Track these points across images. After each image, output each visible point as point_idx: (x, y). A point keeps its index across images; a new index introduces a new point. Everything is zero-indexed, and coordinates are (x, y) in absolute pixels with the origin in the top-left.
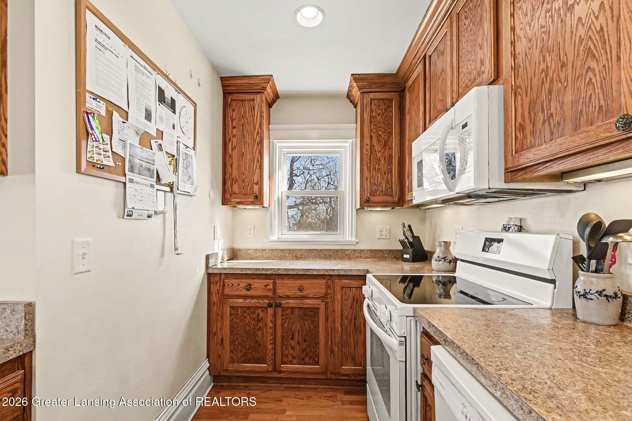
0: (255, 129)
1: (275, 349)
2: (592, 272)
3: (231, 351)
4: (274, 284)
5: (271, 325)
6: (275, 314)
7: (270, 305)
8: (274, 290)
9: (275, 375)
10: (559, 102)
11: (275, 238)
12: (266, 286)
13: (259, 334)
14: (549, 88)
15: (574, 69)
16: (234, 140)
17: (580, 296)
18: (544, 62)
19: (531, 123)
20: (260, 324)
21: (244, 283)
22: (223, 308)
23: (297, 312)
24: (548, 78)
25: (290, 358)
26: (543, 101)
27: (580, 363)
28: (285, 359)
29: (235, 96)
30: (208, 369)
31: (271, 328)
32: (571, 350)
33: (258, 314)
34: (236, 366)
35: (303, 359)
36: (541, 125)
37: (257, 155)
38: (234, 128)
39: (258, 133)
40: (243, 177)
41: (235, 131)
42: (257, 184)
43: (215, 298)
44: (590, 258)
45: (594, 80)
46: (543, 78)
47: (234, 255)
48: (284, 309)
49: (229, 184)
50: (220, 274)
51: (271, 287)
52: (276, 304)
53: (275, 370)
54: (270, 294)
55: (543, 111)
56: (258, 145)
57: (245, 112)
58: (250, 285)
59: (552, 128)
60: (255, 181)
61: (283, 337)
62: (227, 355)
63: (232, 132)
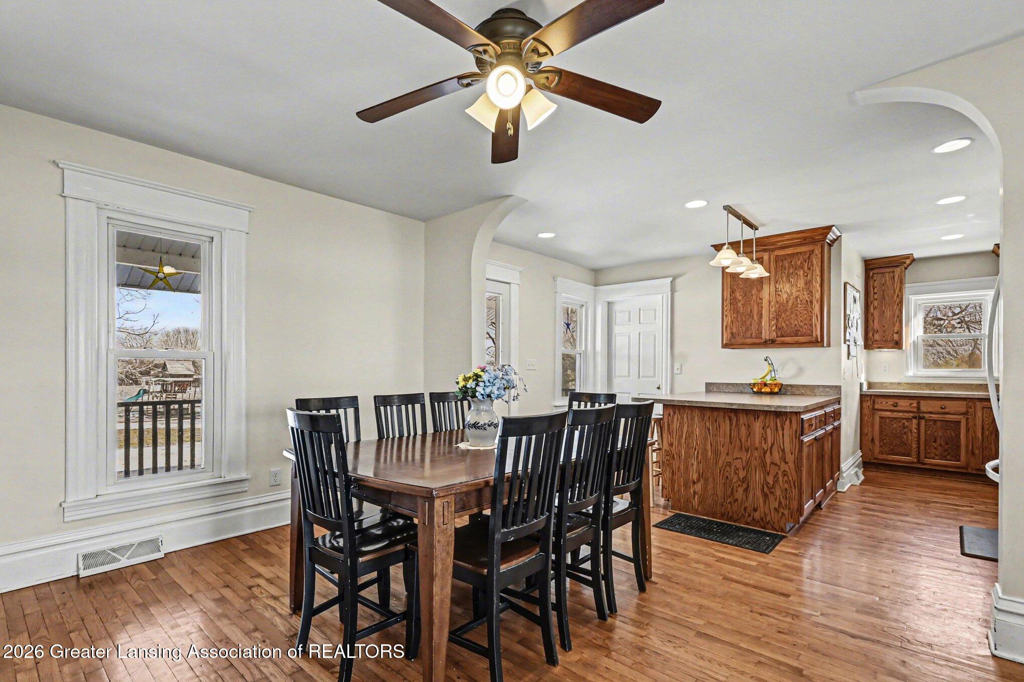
0: (895, 293)
1: (919, 447)
3: (881, 446)
4: (918, 403)
5: (915, 431)
6: (919, 424)
7: (915, 418)
8: (918, 408)
9: (920, 466)
11: (911, 373)
12: (911, 404)
13: (905, 436)
16: (876, 303)
20: (905, 430)
21: (891, 402)
22: (873, 418)
23: (939, 423)
25: (933, 455)
28: (928, 456)
29: (876, 271)
30: (861, 456)
31: (915, 433)
33: (904, 423)
34: (885, 456)
35: (945, 457)
37: (897, 313)
38: (876, 293)
39: (898, 296)
40: (884, 328)
41: (876, 296)
42: (896, 333)
43: (866, 411)
47: (870, 385)
48: (927, 421)
49: (870, 334)
50: (871, 395)
51: (915, 405)
52: (919, 416)
53: (919, 462)
54: (915, 410)
56: (898, 305)
57: (885, 282)
58: (897, 403)
60: (896, 331)
61: (926, 440)
62: (877, 450)
63: (873, 297)
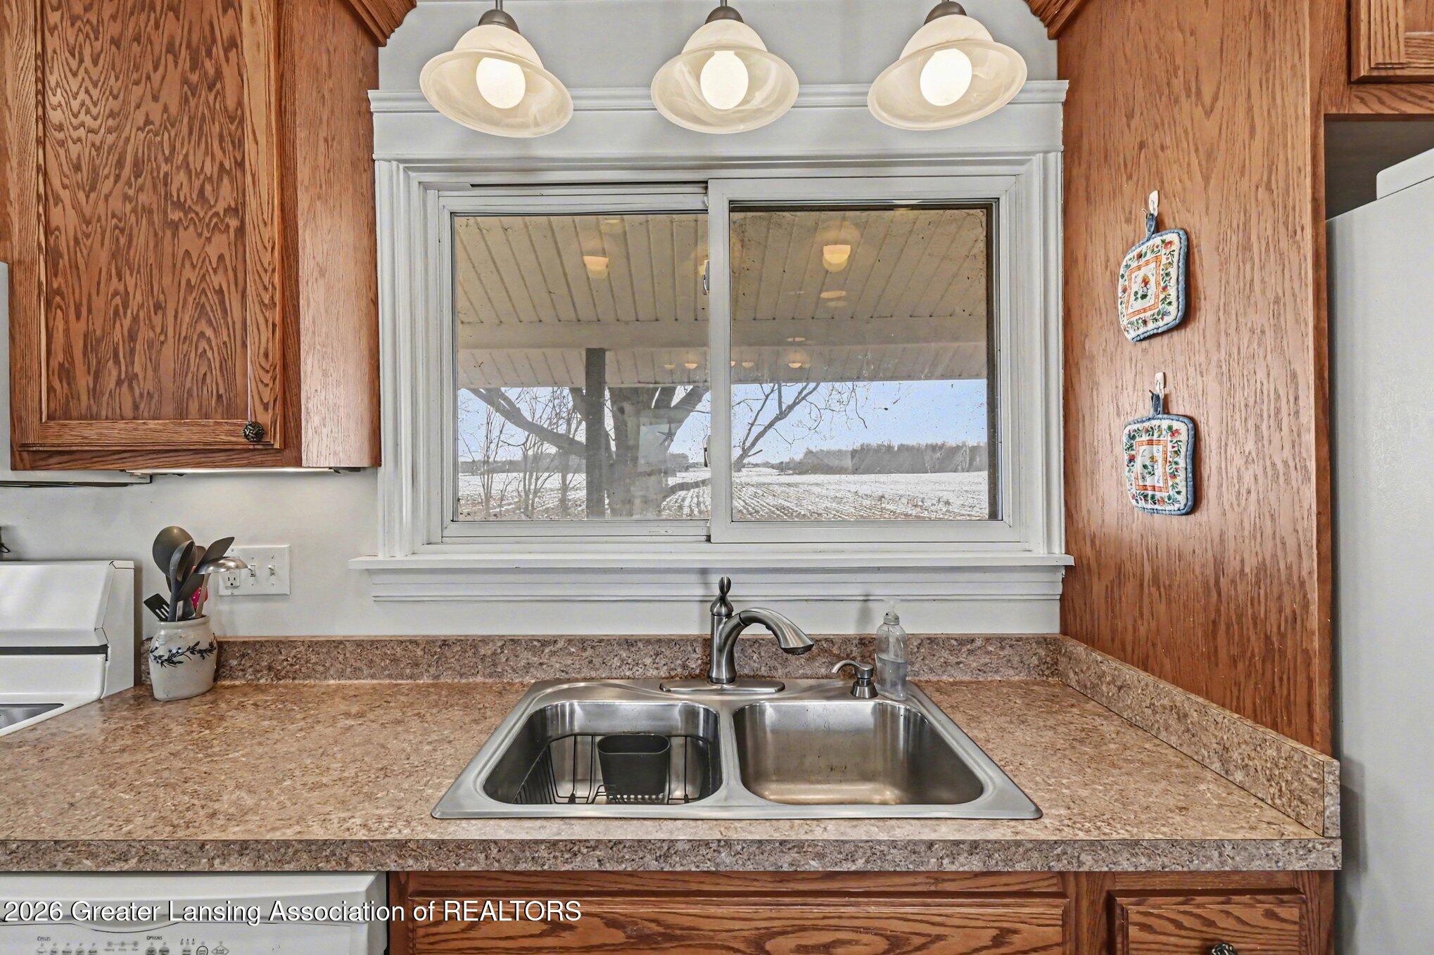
2: (180, 620)
10: (151, 360)
14: (130, 331)
15: (178, 322)
17: (162, 663)
18: (120, 280)
19: (89, 372)
24: (129, 312)
26: (118, 344)
27: (209, 759)
32: (186, 748)
36: (112, 385)
44: (176, 599)
45: (209, 354)
46: (117, 305)
55: (117, 362)
59: (138, 400)
